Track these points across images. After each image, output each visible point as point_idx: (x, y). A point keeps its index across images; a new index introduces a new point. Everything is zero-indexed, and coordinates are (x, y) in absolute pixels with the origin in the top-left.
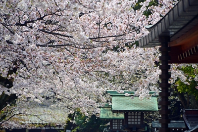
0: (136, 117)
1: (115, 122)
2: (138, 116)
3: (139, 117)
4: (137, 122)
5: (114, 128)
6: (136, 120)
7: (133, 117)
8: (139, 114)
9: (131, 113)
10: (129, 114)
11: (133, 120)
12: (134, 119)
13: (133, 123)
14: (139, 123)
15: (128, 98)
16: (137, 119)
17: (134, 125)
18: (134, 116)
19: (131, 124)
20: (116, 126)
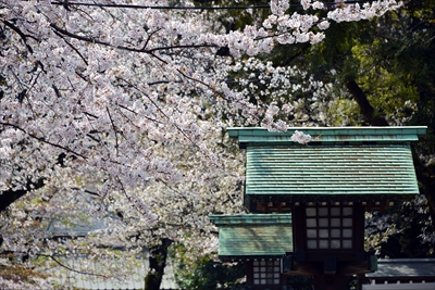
0: (336, 222)
1: (260, 266)
2: (341, 217)
3: (348, 222)
4: (341, 239)
5: (256, 282)
6: (336, 233)
7: (324, 222)
8: (347, 211)
9: (317, 207)
10: (311, 212)
11: (324, 234)
12: (329, 228)
13: (324, 244)
14: (348, 244)
15: (304, 152)
16: (341, 228)
17: (330, 251)
18: (329, 217)
19: (318, 249)
20: (263, 276)
